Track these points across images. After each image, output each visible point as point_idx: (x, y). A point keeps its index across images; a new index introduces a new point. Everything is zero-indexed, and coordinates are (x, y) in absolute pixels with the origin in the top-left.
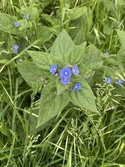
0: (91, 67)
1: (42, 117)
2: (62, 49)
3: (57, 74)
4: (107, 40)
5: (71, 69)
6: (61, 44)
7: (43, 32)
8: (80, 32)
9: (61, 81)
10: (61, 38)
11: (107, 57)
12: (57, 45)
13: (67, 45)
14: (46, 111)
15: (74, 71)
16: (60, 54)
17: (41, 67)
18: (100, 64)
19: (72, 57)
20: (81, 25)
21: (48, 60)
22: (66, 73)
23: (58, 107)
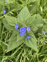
0: (37, 26)
1: (10, 47)
2: (24, 16)
3: (18, 30)
4: (45, 13)
5: (26, 28)
6: (24, 13)
7: (17, 6)
8: (34, 8)
9: (20, 34)
10: (24, 10)
11: (45, 21)
12: (22, 13)
13: (26, 14)
14: (12, 44)
15: (28, 29)
16: (22, 18)
17: (11, 24)
18: (42, 25)
19: (28, 21)
20: (35, 5)
21: (15, 21)
22: (23, 30)
23: (19, 43)
